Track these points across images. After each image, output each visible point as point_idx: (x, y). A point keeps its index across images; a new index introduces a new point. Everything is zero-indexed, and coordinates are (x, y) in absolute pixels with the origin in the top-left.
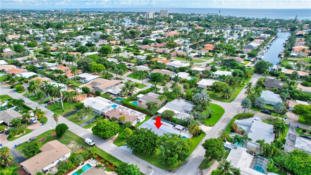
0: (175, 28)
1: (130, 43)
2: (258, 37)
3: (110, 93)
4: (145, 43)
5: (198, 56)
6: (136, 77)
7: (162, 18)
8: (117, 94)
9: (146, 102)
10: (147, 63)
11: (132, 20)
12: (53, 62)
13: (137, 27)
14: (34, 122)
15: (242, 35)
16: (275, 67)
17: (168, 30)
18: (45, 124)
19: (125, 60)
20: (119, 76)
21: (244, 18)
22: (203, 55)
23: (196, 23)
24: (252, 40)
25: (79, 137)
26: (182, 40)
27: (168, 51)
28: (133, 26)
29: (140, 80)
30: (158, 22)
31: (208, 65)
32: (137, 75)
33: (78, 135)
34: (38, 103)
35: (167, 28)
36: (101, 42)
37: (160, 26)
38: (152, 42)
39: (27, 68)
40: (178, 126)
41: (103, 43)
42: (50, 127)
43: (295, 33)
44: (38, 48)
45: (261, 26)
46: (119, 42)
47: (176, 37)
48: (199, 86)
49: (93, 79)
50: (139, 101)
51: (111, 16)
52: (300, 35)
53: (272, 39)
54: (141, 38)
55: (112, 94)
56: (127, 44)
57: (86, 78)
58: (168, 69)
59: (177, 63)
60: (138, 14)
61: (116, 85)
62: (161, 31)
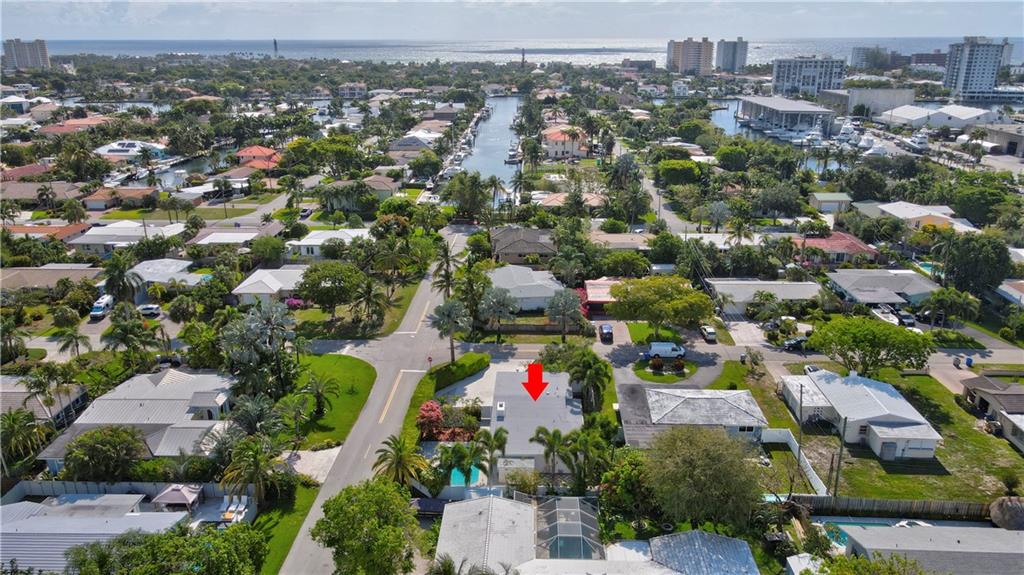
2: (430, 114)
15: (376, 112)
16: (510, 193)
22: (242, 190)
23: (182, 85)
24: (410, 124)
26: (133, 145)
31: (267, 219)
43: (535, 96)
45: (431, 83)
47: (105, 134)
48: (245, 301)
53: (474, 117)
59: (124, 230)
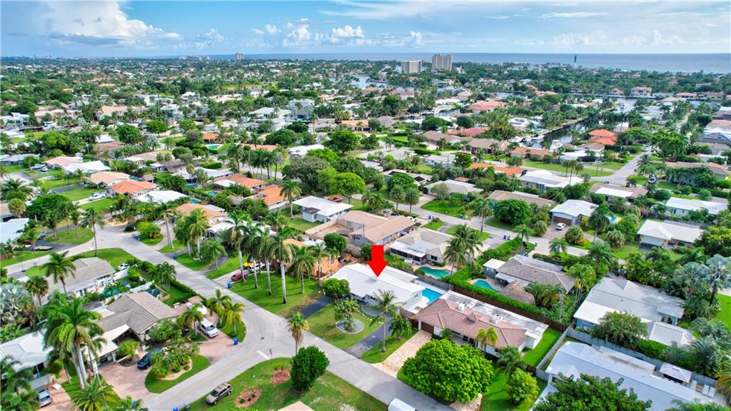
1: (393, 125)
4: (431, 125)
7: (439, 72)
11: (372, 77)
12: (217, 166)
13: (392, 90)
28: (382, 89)
30: (435, 82)
35: (468, 93)
36: (322, 122)
37: (448, 88)
38: (447, 125)
39: (155, 180)
41: (324, 125)
44: (171, 134)
46: (365, 123)
51: (317, 69)
54: (410, 115)
56: (386, 129)
60: (380, 65)
62: (454, 100)
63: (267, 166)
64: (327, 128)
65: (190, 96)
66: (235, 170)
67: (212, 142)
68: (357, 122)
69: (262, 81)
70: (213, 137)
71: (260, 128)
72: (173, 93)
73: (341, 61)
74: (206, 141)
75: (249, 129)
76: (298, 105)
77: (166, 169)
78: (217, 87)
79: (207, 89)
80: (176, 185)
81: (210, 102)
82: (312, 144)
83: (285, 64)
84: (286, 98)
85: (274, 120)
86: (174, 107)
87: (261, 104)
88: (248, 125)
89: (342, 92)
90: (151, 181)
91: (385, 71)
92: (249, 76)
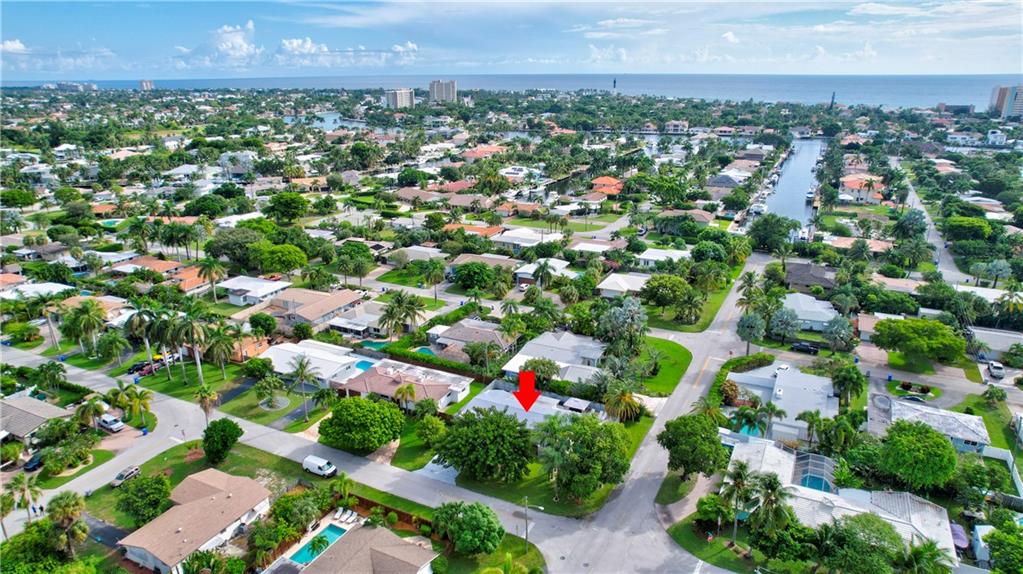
0: (488, 136)
1: (360, 182)
2: (742, 153)
3: (339, 329)
4: (408, 180)
5: (580, 213)
6: (407, 279)
7: (438, 105)
8: (364, 331)
9: (462, 345)
10: (432, 237)
11: (344, 115)
12: (116, 248)
13: (367, 133)
14: (115, 427)
15: (696, 150)
16: (805, 233)
17: (468, 141)
18: (152, 431)
19: (359, 233)
20: (354, 281)
21: (690, 101)
22: (596, 210)
23: (549, 119)
24: (725, 162)
25: (277, 456)
26: (521, 170)
27: (487, 202)
28: (354, 133)
29: (420, 287)
30: (429, 120)
31: (616, 235)
32: (411, 274)
33: (275, 453)
34: (103, 373)
35: (466, 135)
36: (263, 182)
37: (442, 129)
38: (430, 178)
39: (25, 272)
40: (572, 402)
41: (268, 186)
42: (172, 438)
43: (839, 141)
44: (42, 208)
45: (744, 123)
46: (323, 181)
47: (502, 161)
48: (604, 294)
49: (272, 294)
50: (439, 344)
51: (267, 103)
52: (853, 147)
53: (779, 157)
54: (387, 167)
55: (346, 330)
56: (350, 187)
57: (248, 291)
58: (500, 252)
59: (526, 235)
60: (358, 95)
61: (352, 305)
62: (447, 145)
63: (185, 244)
64: (271, 189)
65: (68, 150)
66: (142, 252)
67: (107, 216)
68: (312, 180)
69: (182, 123)
70: (109, 209)
71: (176, 194)
72: (38, 145)
73: (305, 91)
74: (99, 216)
75: (162, 196)
76: (233, 160)
77: (39, 256)
78: (112, 137)
79: (95, 139)
80: (58, 275)
81: (101, 159)
82: (249, 212)
83: (220, 96)
84: (216, 151)
85: (197, 183)
86: (43, 168)
87: (179, 160)
88: (160, 191)
89: (298, 139)
90: (18, 273)
91: (364, 105)
92: (162, 118)
